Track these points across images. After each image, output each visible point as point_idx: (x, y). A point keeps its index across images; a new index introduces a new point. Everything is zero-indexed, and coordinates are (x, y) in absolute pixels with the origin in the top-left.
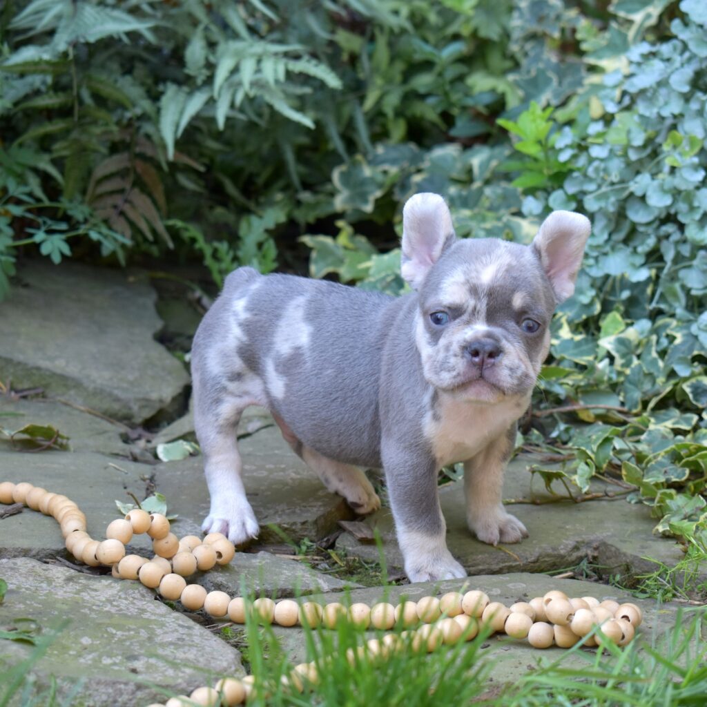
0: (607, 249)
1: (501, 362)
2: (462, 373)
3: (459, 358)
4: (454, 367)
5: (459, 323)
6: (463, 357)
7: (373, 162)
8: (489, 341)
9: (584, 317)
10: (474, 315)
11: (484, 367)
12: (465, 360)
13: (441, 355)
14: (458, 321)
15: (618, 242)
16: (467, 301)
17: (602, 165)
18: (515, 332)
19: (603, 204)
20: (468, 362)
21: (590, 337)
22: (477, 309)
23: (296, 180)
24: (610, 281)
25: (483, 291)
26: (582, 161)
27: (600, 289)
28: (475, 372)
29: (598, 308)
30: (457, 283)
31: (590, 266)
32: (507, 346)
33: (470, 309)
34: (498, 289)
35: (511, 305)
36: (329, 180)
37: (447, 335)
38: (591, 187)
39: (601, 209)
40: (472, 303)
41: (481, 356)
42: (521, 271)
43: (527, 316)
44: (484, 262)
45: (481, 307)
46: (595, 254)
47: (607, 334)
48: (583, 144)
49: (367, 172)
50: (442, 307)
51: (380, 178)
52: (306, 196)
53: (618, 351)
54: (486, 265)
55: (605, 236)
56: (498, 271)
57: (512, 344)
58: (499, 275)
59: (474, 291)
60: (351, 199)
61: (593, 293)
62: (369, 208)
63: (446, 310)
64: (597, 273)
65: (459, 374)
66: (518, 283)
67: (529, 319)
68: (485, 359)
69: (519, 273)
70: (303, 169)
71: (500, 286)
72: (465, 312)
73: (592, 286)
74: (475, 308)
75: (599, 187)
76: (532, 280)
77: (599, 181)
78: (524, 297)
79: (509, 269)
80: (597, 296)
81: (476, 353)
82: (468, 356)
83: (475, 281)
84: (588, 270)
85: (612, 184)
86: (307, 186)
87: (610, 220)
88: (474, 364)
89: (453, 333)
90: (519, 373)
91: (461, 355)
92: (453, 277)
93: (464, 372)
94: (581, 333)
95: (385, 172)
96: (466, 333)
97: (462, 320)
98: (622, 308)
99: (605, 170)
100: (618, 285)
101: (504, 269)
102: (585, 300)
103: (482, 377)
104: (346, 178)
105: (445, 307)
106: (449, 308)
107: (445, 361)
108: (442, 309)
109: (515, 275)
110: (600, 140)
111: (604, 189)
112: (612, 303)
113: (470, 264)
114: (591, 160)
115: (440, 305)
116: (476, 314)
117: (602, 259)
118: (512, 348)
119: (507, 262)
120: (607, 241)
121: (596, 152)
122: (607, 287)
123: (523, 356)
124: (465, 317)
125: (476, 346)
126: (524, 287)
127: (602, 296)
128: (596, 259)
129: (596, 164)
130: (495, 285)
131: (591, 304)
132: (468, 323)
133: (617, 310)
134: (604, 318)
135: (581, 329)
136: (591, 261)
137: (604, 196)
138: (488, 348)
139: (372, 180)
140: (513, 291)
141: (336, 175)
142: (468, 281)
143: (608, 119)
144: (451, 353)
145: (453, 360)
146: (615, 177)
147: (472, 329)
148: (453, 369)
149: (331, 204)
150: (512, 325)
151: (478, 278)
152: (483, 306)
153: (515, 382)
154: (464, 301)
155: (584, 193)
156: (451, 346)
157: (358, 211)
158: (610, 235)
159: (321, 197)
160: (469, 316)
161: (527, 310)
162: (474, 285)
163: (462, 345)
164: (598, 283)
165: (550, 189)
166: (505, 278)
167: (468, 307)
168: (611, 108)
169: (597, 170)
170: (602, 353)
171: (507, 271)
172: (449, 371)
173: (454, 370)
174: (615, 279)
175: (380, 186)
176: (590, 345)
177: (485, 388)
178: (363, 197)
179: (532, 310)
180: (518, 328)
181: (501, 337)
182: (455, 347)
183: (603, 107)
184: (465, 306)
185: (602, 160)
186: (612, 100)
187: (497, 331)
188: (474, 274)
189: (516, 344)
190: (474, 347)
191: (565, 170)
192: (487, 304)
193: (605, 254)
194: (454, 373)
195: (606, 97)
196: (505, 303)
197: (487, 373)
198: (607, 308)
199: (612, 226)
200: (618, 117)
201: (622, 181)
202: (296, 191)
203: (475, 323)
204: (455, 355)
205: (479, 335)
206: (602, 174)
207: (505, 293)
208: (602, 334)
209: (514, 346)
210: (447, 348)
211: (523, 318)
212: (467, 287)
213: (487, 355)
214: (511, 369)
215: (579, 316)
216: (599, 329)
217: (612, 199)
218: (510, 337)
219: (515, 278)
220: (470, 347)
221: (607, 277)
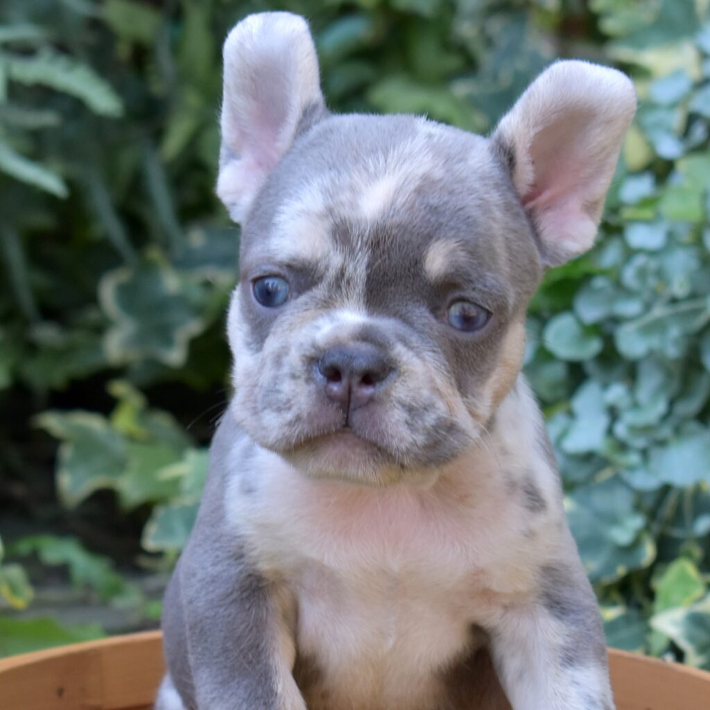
0: (666, 432)
1: (388, 394)
2: (305, 415)
3: (301, 382)
4: (289, 401)
5: (306, 304)
6: (309, 380)
7: (184, 263)
8: (365, 347)
9: (621, 571)
10: (339, 287)
11: (352, 406)
12: (312, 387)
13: (266, 376)
14: (303, 298)
15: (685, 419)
16: (326, 256)
17: (653, 264)
18: (427, 330)
19: (654, 342)
20: (318, 392)
21: (634, 614)
22: (347, 275)
23: (27, 302)
24: (671, 500)
25: (361, 235)
26: (611, 256)
27: (652, 515)
28: (333, 416)
29: (648, 552)
30: (308, 213)
31: (631, 468)
32: (405, 359)
33: (332, 274)
34: (394, 231)
35: (422, 269)
36: (92, 299)
37: (280, 329)
38: (630, 308)
39: (651, 354)
40: (336, 260)
41: (345, 381)
42: (451, 193)
43: (457, 294)
44: (372, 169)
45: (355, 269)
46: (640, 443)
47: (669, 605)
48: (613, 221)
49: (171, 282)
50: (275, 264)
51: (197, 295)
52: (47, 334)
53: (691, 639)
54: (374, 177)
55: (661, 407)
56: (398, 191)
57: (418, 355)
58: (401, 200)
59: (342, 233)
60: (140, 339)
61: (637, 522)
62: (175, 356)
63: (284, 272)
64: (645, 481)
65: (298, 419)
66: (442, 220)
67: (462, 300)
68: (355, 389)
69: (446, 199)
70: (41, 280)
71: (399, 226)
72: (321, 278)
73: (637, 508)
74: (342, 273)
75: (648, 307)
76: (475, 213)
77: (646, 295)
78: (453, 251)
79: (425, 187)
80: (647, 528)
81: (334, 374)
82: (319, 377)
83: (346, 212)
84: (626, 475)
85: (674, 301)
86: (50, 313)
87: (669, 375)
88: (331, 398)
89: (292, 327)
90: (430, 419)
91: (304, 376)
92: (299, 198)
93: (309, 414)
94: (614, 604)
95: (208, 285)
96: (318, 328)
97: (312, 298)
98: (698, 552)
99: (660, 274)
100: (688, 507)
101: (412, 187)
102: (622, 535)
103: (347, 424)
104: (128, 296)
105: (281, 265)
106: (289, 267)
107: (273, 389)
108: (276, 269)
109: (434, 201)
110: (647, 213)
111: (659, 311)
112: (677, 542)
113: (339, 173)
114: (630, 253)
115: (270, 260)
116: (343, 284)
117: (655, 453)
118: (416, 361)
119: (421, 171)
120: (665, 417)
121: (640, 236)
122: (667, 510)
123: (442, 382)
124: (320, 291)
125: (335, 359)
126: (452, 229)
127: (656, 528)
128: (644, 453)
129: (640, 261)
130: (389, 223)
131: (635, 545)
132: (327, 304)
133: (689, 555)
134: (662, 574)
135: (615, 596)
136: (634, 458)
137: (657, 327)
138: (361, 364)
139: (180, 301)
140: (428, 238)
141: (108, 291)
142: (330, 211)
143: (661, 170)
144: (286, 370)
145: (287, 387)
146: (679, 287)
147: (332, 320)
148: (285, 406)
149: (97, 348)
150: (421, 314)
151: (354, 206)
152: (359, 270)
153: (420, 439)
154: (319, 255)
155: (616, 320)
156: (287, 354)
157: (153, 363)
158: (672, 403)
159: (78, 336)
160: (329, 291)
161: (459, 280)
162: (343, 222)
163: (308, 353)
164: (649, 503)
165: (545, 314)
166: (412, 207)
167: (327, 268)
168: (668, 147)
169: (642, 274)
170: (658, 644)
171: (419, 191)
172: (279, 410)
173: (289, 409)
174: (681, 494)
175: (198, 311)
176: (635, 629)
177: (358, 450)
178: (164, 334)
179: (471, 281)
180: (433, 321)
181: (392, 339)
182: (294, 359)
183: (651, 146)
184: (321, 266)
185: (653, 253)
186: (669, 131)
187: (386, 325)
188: (345, 197)
189: (428, 355)
190: (330, 361)
191: (576, 273)
192: (369, 266)
193: (662, 443)
194: (289, 416)
195: (658, 125)
196: (407, 263)
197: (357, 418)
198: (667, 552)
199: (675, 386)
200: (683, 167)
201: (694, 296)
202: (26, 324)
203: (342, 305)
204: (294, 377)
205: (344, 334)
206: (652, 282)
207: (409, 242)
208: (658, 605)
209: (423, 359)
210: (278, 360)
211: (450, 297)
212: (327, 224)
213: (356, 380)
214: (410, 409)
215: (610, 568)
216: (651, 595)
217: (675, 332)
218: (414, 339)
219: (434, 210)
220: (323, 361)
221: (666, 489)
